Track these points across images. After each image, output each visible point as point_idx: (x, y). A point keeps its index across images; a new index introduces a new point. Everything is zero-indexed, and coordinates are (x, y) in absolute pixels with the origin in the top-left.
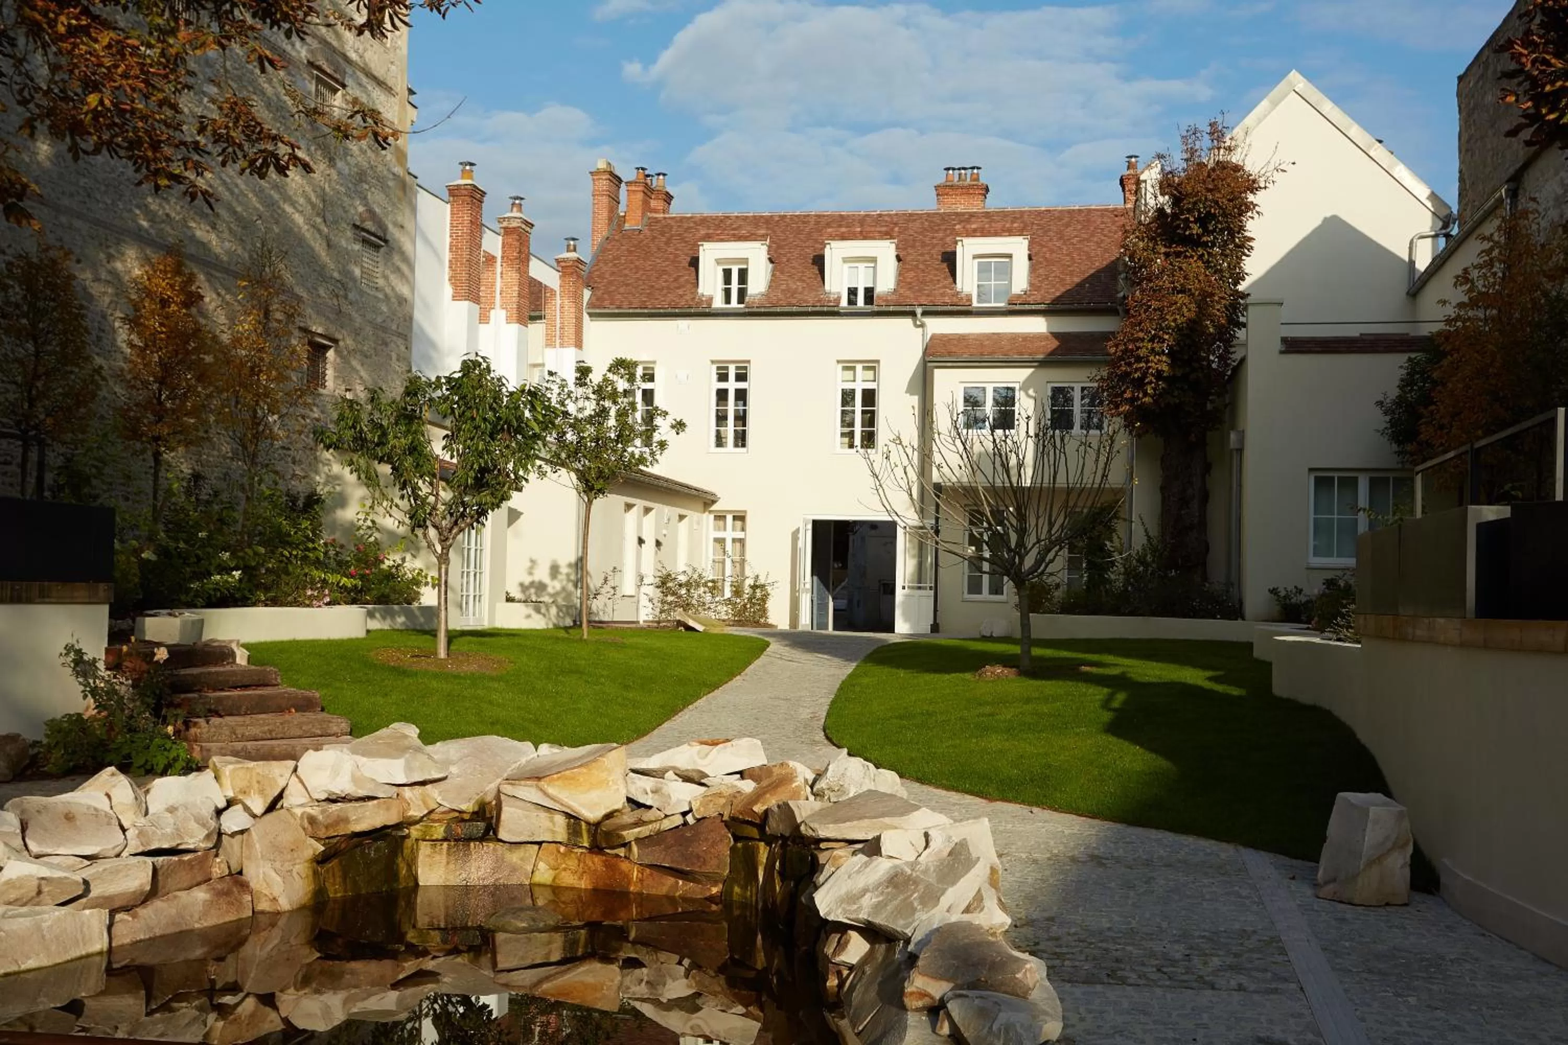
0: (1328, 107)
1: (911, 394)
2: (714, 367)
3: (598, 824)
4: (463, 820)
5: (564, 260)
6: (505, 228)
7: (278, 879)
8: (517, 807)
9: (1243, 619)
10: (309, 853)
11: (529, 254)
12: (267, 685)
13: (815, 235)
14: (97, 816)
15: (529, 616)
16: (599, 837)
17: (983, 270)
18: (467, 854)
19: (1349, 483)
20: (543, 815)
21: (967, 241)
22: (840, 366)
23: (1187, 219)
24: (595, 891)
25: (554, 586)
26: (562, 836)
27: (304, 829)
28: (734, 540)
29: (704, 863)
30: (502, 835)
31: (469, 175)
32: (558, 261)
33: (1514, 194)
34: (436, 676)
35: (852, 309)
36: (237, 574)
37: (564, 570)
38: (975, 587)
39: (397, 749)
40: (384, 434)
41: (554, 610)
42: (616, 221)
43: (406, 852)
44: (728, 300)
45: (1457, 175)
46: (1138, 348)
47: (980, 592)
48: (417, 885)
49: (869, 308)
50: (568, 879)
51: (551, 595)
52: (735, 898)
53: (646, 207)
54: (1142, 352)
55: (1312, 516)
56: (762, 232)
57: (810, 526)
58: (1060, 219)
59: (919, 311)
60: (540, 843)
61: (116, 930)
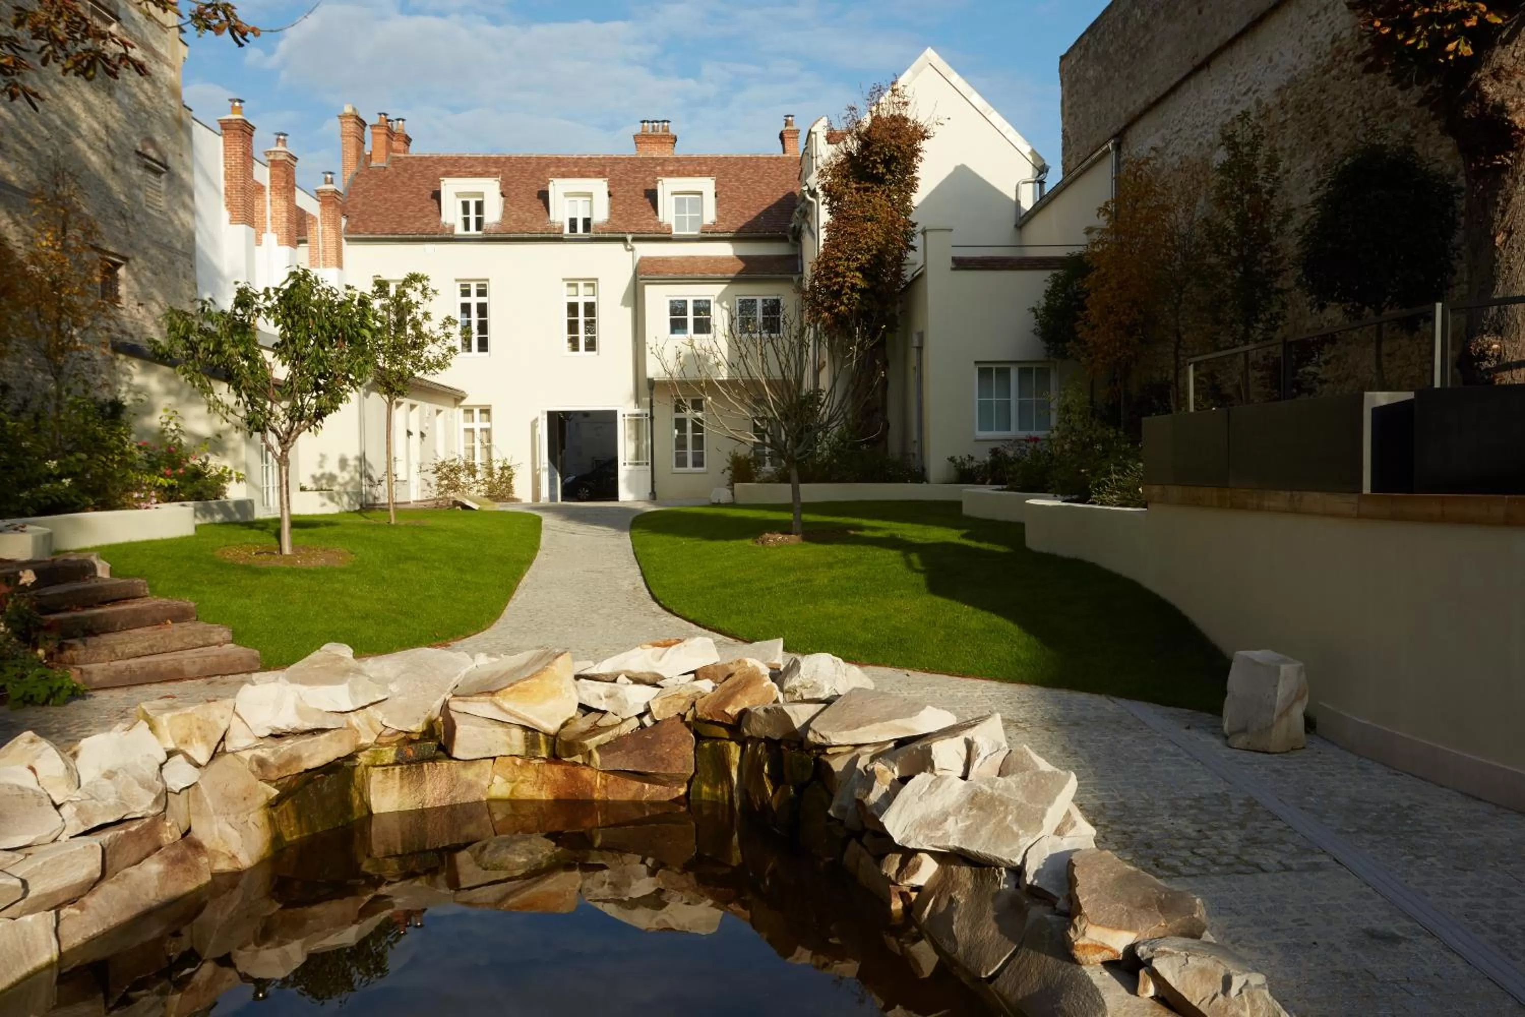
0: (955, 78)
1: (626, 306)
2: (458, 284)
3: (556, 736)
4: (412, 741)
5: (323, 192)
6: (272, 161)
7: (236, 834)
8: (472, 724)
9: (928, 482)
10: (262, 799)
11: (294, 185)
12: (134, 598)
13: (538, 174)
14: (23, 797)
15: (324, 505)
16: (557, 746)
17: (680, 204)
18: (421, 775)
19: (1004, 373)
20: (500, 730)
21: (666, 180)
22: (565, 283)
23: (875, 160)
24: (557, 801)
25: (343, 477)
26: (520, 748)
27: (253, 772)
28: (482, 430)
29: (669, 765)
30: (457, 752)
31: (239, 110)
32: (318, 192)
33: (1118, 147)
34: (288, 572)
35: (573, 235)
36: (67, 481)
37: (352, 463)
38: (681, 461)
39: (337, 674)
40: (219, 344)
41: (345, 499)
42: (364, 160)
43: (357, 780)
44: (467, 228)
45: (1060, 134)
46: (837, 266)
47: (685, 465)
48: (370, 813)
49: (587, 235)
50: (527, 791)
51: (341, 485)
52: (704, 797)
53: (389, 148)
54: (841, 269)
55: (977, 399)
56: (494, 170)
57: (546, 416)
58: (736, 164)
59: (629, 237)
60: (494, 758)
61: (64, 930)
